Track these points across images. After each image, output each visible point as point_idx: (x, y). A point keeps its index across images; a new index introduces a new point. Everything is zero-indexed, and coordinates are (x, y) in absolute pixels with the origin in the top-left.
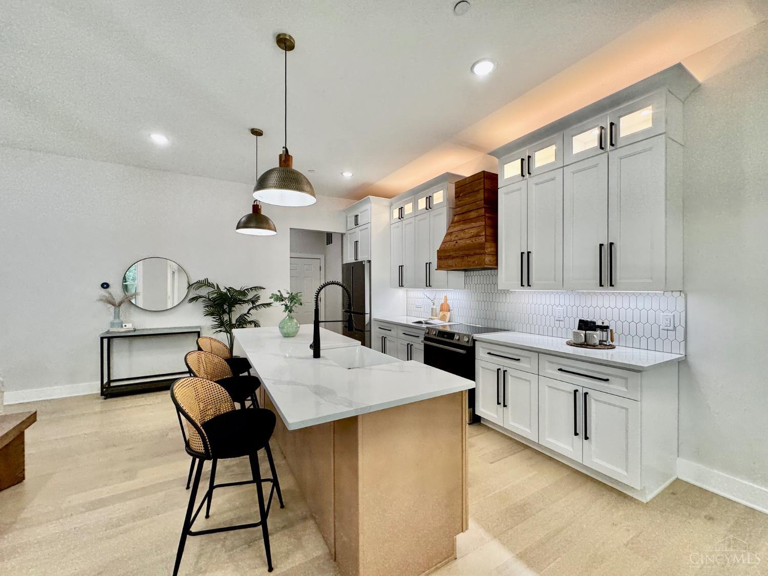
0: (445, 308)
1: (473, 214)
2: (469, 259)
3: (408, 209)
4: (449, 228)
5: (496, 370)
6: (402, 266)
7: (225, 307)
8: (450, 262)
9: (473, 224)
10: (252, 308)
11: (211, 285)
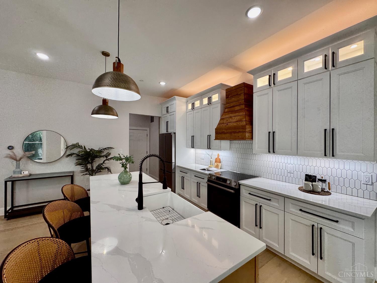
0: (218, 161)
1: (237, 108)
2: (235, 135)
3: (197, 104)
4: (222, 115)
5: (255, 205)
6: (193, 136)
7: (89, 159)
8: (223, 136)
9: (237, 114)
10: (106, 160)
11: (80, 147)
